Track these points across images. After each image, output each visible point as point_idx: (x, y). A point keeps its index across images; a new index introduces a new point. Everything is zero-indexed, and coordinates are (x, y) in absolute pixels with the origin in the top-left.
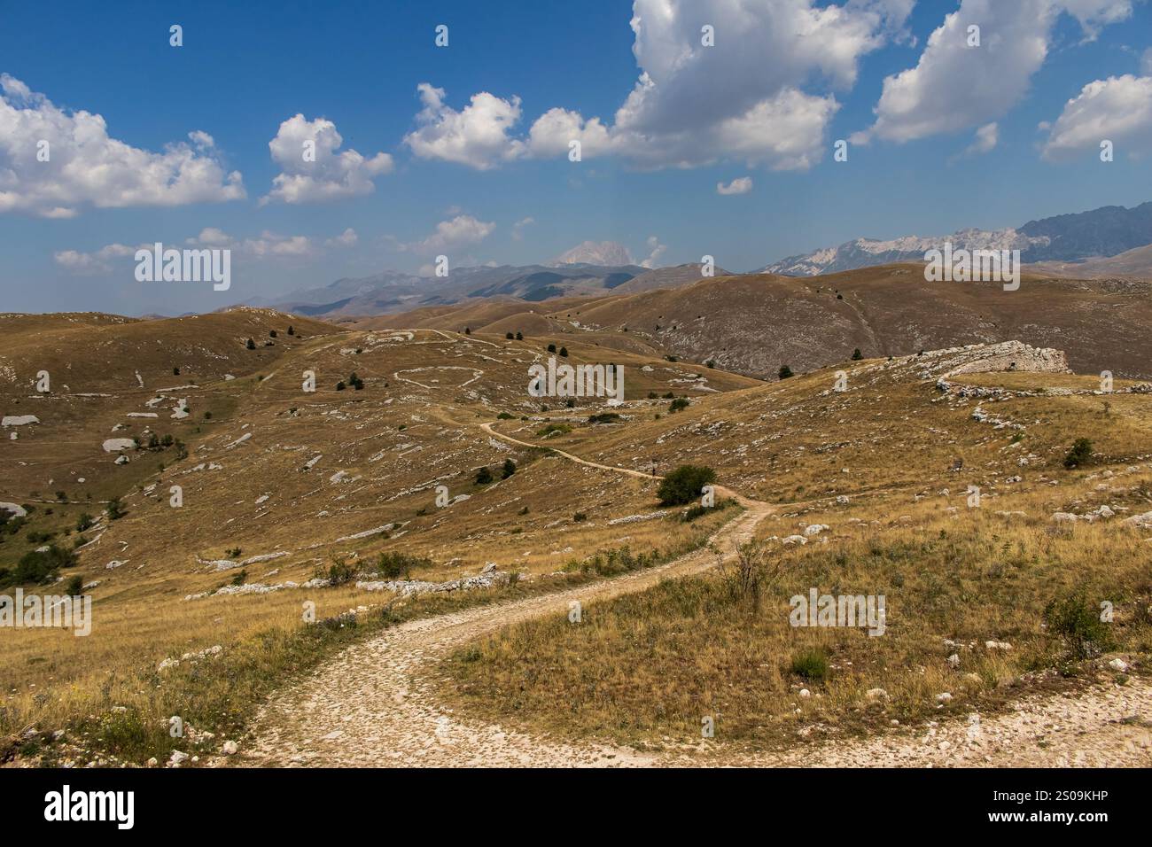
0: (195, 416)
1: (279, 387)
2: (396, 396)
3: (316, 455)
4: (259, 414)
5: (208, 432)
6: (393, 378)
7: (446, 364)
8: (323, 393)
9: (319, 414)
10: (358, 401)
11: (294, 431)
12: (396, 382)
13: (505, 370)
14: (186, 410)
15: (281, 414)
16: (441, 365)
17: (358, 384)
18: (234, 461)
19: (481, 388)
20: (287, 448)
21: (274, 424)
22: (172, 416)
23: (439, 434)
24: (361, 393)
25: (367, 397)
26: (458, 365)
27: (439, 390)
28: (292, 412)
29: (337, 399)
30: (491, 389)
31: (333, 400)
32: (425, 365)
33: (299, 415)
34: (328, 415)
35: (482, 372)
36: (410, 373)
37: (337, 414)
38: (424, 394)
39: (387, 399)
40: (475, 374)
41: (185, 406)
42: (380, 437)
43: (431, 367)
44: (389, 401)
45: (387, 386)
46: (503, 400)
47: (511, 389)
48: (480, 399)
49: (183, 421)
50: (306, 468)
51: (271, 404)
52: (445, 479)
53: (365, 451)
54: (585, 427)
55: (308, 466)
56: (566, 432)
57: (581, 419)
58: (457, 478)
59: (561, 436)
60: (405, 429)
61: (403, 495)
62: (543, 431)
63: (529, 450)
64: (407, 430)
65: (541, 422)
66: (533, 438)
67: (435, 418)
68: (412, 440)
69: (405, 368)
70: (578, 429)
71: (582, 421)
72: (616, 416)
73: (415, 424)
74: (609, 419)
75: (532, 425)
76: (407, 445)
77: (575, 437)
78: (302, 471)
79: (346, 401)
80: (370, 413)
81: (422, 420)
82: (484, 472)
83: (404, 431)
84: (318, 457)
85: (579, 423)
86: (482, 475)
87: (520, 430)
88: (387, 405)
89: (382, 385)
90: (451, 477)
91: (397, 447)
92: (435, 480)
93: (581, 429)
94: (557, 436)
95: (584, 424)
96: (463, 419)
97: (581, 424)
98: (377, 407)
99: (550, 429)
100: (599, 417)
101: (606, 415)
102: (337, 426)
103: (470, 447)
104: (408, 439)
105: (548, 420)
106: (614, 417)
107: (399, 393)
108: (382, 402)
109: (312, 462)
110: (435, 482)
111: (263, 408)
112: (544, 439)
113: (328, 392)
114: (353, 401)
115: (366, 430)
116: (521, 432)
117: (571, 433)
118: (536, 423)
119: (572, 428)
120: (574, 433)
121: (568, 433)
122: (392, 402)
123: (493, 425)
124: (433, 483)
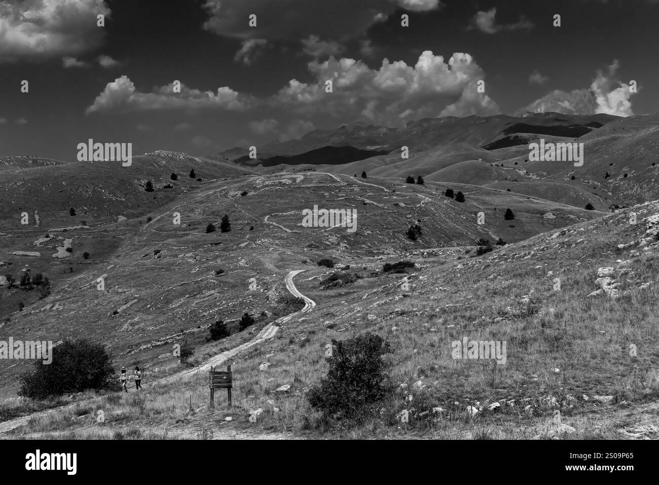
0: (76, 256)
1: (160, 229)
2: (253, 240)
3: (135, 298)
5: (79, 271)
6: (263, 220)
8: (193, 235)
9: (176, 256)
10: (216, 244)
11: (144, 274)
12: (263, 225)
13: (382, 215)
14: (69, 250)
15: (146, 255)
17: (225, 227)
18: (77, 302)
20: (120, 290)
21: (135, 265)
22: (54, 255)
24: (226, 236)
25: (226, 240)
27: (300, 233)
28: (156, 254)
29: (199, 242)
31: (196, 242)
33: (159, 257)
34: (183, 258)
36: (281, 216)
37: (189, 258)
38: (282, 238)
39: (244, 242)
41: (70, 246)
44: (243, 245)
45: (252, 228)
47: (381, 235)
48: (338, 244)
49: (63, 261)
50: (116, 313)
51: (145, 245)
52: (193, 332)
53: (173, 296)
54: (376, 276)
55: (119, 311)
56: (348, 282)
57: (377, 268)
58: (204, 332)
59: (341, 286)
60: (222, 274)
61: (144, 349)
62: (326, 280)
63: (288, 302)
64: (224, 275)
65: (340, 270)
66: (314, 288)
67: (259, 263)
68: (219, 286)
69: (278, 211)
70: (367, 279)
71: (377, 270)
72: (411, 265)
73: (237, 269)
74: (403, 268)
75: (328, 273)
76: (213, 292)
77: (352, 288)
78: (111, 316)
79: (206, 244)
80: (218, 257)
81: (246, 266)
82: (220, 327)
83: (220, 276)
84: (134, 301)
85: (372, 272)
86: (215, 330)
87: (312, 278)
88: (240, 248)
89: (248, 228)
90: (200, 331)
91: (203, 294)
92: (182, 333)
93: (370, 279)
94: (335, 286)
95: (377, 274)
96: (285, 264)
97: (372, 274)
98: (229, 250)
99: (334, 278)
100: (393, 265)
101: (400, 264)
102: (180, 269)
103: (251, 296)
104: (217, 285)
105: (348, 268)
106: (409, 267)
107: (258, 237)
108: (238, 245)
109: (124, 307)
110: (181, 335)
111: (136, 249)
112: (321, 290)
113: (198, 234)
114: (212, 244)
115: (196, 275)
116: (310, 281)
117: (353, 284)
118: (333, 272)
119: (359, 277)
120: (356, 284)
121: (349, 284)
122: (247, 246)
123: (302, 272)
124: (178, 336)
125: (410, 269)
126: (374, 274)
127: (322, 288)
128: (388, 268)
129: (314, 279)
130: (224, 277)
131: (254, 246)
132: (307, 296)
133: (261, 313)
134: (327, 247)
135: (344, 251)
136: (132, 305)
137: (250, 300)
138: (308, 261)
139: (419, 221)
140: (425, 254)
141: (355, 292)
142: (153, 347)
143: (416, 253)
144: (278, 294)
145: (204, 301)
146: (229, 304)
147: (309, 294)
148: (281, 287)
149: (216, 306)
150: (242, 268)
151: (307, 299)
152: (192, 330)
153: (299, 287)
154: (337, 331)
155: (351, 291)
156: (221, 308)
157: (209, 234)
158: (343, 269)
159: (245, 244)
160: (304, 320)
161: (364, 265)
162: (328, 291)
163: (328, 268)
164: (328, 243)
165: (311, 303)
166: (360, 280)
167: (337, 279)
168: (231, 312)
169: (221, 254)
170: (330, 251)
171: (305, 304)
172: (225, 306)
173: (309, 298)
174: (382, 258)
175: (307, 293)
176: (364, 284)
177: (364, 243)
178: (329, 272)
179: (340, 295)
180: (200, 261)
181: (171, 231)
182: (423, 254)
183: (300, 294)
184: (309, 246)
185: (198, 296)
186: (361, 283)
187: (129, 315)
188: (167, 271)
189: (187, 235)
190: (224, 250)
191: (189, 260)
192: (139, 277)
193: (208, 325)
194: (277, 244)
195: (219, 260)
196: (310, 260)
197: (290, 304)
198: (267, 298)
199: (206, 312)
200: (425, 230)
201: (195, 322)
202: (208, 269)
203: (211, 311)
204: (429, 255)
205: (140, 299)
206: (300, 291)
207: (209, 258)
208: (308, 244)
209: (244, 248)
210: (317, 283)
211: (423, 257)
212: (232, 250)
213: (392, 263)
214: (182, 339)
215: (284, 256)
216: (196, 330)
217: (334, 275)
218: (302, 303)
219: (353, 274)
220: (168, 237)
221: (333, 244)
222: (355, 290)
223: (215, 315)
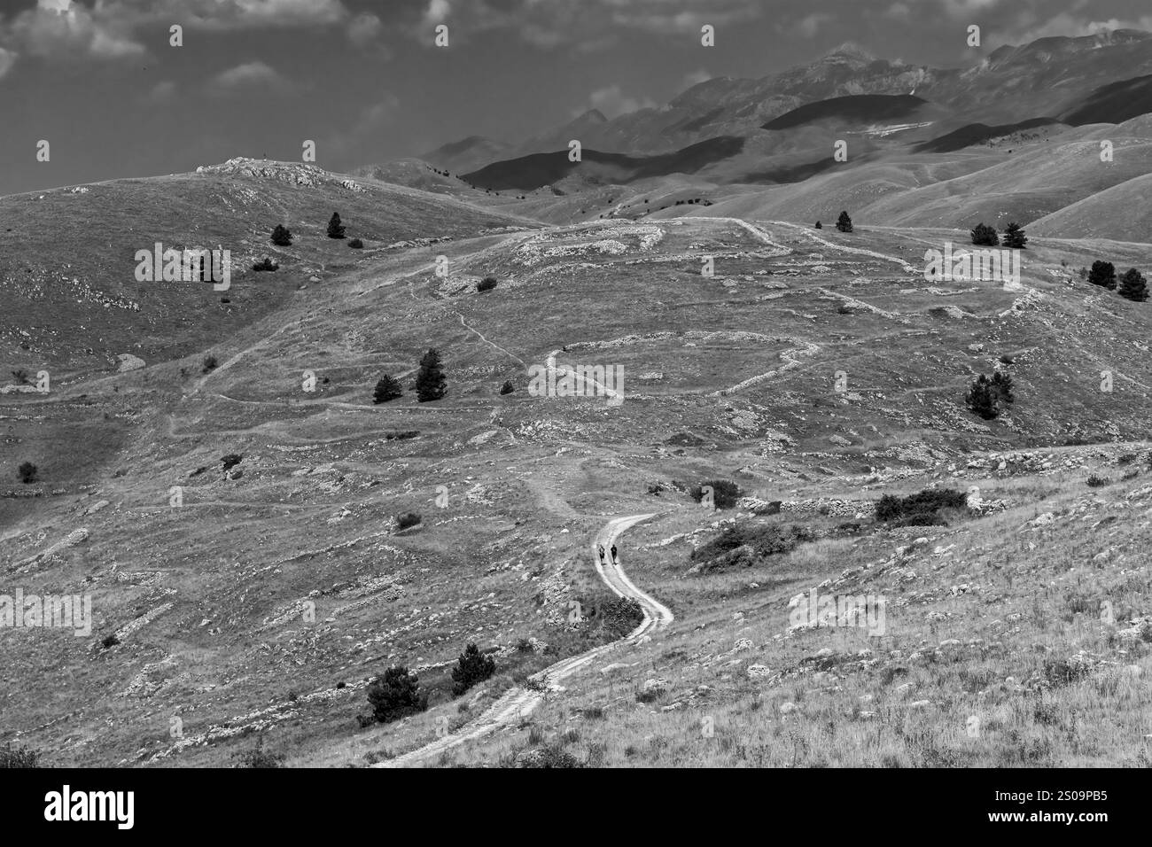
1: (240, 394)
2: (509, 423)
3: (165, 599)
4: (158, 470)
7: (715, 323)
8: (335, 409)
9: (287, 473)
10: (402, 437)
11: (192, 526)
13: (893, 343)
15: (199, 472)
16: (698, 325)
17: (430, 385)
19: (788, 399)
20: (124, 576)
23: (490, 546)
24: (431, 411)
25: (432, 425)
26: (748, 328)
27: (648, 403)
28: (228, 465)
29: (353, 430)
30: (817, 403)
31: (343, 431)
32: (653, 326)
33: (237, 476)
35: (813, 348)
36: (597, 350)
37: (323, 478)
39: (483, 429)
40: (785, 356)
42: (341, 552)
43: (665, 335)
45: (507, 389)
46: (837, 438)
47: (889, 404)
48: (762, 434)
50: (110, 642)
51: (198, 442)
52: (324, 700)
53: (273, 593)
54: (853, 534)
55: (119, 635)
56: (771, 553)
57: (858, 510)
58: (354, 699)
59: (750, 565)
60: (415, 527)
61: (186, 748)
62: (708, 548)
63: (593, 613)
64: (417, 531)
65: (751, 515)
66: (674, 569)
67: (524, 492)
68: (406, 564)
69: (585, 334)
70: (826, 542)
71: (859, 515)
72: (957, 501)
73: (457, 513)
74: (934, 510)
75: (716, 524)
76: (387, 580)
77: (784, 570)
78: (97, 651)
79: (373, 437)
80: (405, 474)
81: (485, 502)
82: (396, 685)
83: (410, 533)
84: (162, 609)
85: (843, 521)
86: (385, 696)
87: (671, 539)
88: (471, 448)
89: (498, 385)
90: (345, 696)
91: (358, 586)
92: (291, 703)
93: (835, 543)
94: (733, 564)
95: (856, 526)
96: (598, 497)
97: (843, 527)
98: (440, 455)
99: (730, 541)
100: (905, 502)
101: (926, 497)
102: (297, 511)
103: (492, 595)
104: (400, 559)
105: (775, 508)
106: (950, 505)
107: (525, 414)
108: (465, 439)
109: (135, 625)
110: (288, 708)
111: (172, 453)
112: (694, 576)
113: (350, 409)
114: (389, 437)
115: (342, 529)
116: (665, 548)
117: (785, 558)
118: (732, 520)
119: (802, 537)
120: (794, 556)
121: (775, 557)
122: (491, 442)
123: (645, 522)
124: (282, 710)
125: (953, 511)
126: (851, 528)
127: (695, 569)
128: (888, 510)
129: (676, 541)
130: (420, 535)
131: (513, 441)
132: (652, 592)
133: (518, 642)
134: (727, 443)
135: (778, 455)
136: (158, 618)
137: (490, 607)
138: (668, 485)
139: (1006, 360)
140: (1002, 465)
141: (787, 582)
142: (210, 742)
143: (974, 463)
144: (568, 588)
145: (361, 608)
146: (431, 618)
147: (656, 587)
148: (580, 566)
149: (392, 621)
150: (473, 509)
151: (650, 604)
152: (322, 695)
153: (631, 567)
154: (658, 711)
155: (779, 578)
156: (408, 628)
157: (384, 407)
158: (761, 513)
159: (486, 435)
160: (615, 670)
161: (822, 499)
162: (712, 578)
163: (719, 510)
164: (730, 430)
165: (660, 615)
166: (806, 546)
167: (737, 545)
168: (435, 642)
169: (417, 468)
170: (736, 455)
171: (643, 617)
172: (419, 623)
173: (656, 598)
174: (875, 480)
175: (652, 586)
176: (819, 557)
177: (838, 430)
178: (721, 520)
179: (746, 591)
180: (354, 487)
181: (273, 397)
182: (995, 465)
183: (631, 586)
184: (675, 441)
185: (345, 593)
186: (811, 554)
187: (147, 647)
188: (261, 517)
189: (321, 409)
190: (424, 454)
191: (323, 485)
192: (180, 535)
193: (367, 680)
194: (580, 437)
195: (408, 485)
196: (674, 483)
197: (600, 617)
198: (539, 600)
199: (363, 640)
200: (1022, 387)
201: (332, 669)
202: (377, 513)
203: (379, 639)
204: (1015, 468)
205: (180, 603)
206: (632, 579)
207: (380, 479)
208: (670, 434)
209: (482, 447)
210: (683, 554)
211: (995, 476)
212: (449, 455)
213: (902, 494)
214: (292, 719)
215: (597, 472)
216: (331, 693)
217: (732, 531)
218: (631, 614)
219: (788, 526)
220: (265, 416)
221: (744, 432)
222: (790, 576)
223: (389, 649)
